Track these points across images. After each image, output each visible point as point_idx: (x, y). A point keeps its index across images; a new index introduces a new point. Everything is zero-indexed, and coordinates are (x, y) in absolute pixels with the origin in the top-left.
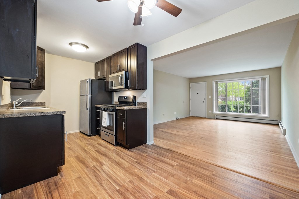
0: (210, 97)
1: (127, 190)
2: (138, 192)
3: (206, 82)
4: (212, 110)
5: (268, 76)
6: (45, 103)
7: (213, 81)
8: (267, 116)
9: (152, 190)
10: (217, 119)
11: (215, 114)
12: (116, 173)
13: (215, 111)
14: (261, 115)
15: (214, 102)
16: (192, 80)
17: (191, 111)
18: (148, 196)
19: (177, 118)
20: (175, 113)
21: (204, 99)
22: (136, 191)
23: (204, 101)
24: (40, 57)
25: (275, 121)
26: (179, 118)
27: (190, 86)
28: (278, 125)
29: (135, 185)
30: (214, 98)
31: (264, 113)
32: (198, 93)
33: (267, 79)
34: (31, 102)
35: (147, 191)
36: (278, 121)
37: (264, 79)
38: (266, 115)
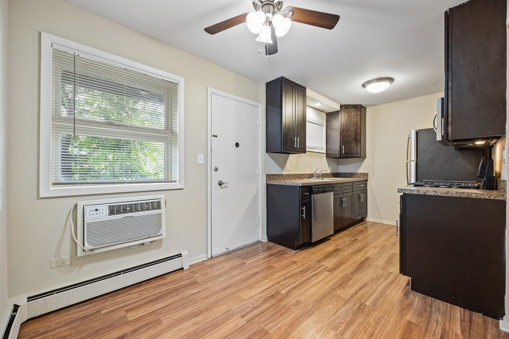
1: (280, 301)
2: (278, 312)
6: (367, 174)
9: (283, 329)
12: (315, 287)
18: (270, 322)
22: (278, 309)
24: (353, 116)
29: (292, 308)
34: (354, 173)
35: (280, 322)
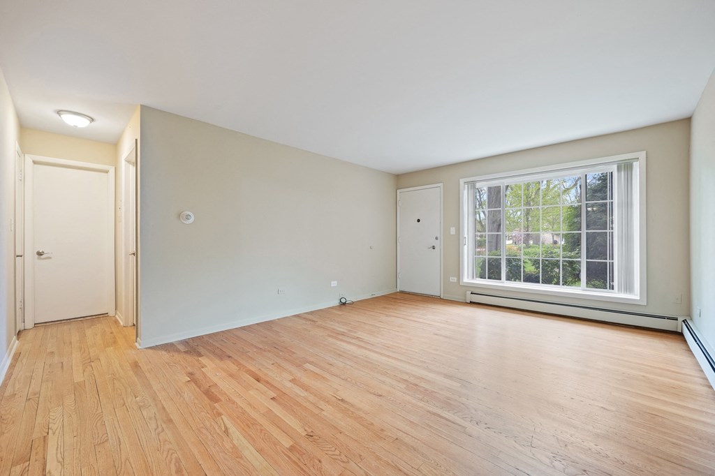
0: (453, 231)
3: (441, 185)
4: (459, 275)
5: (643, 155)
7: (462, 181)
8: (638, 298)
10: (472, 303)
11: (467, 286)
13: (468, 278)
14: (615, 294)
15: (466, 247)
16: (401, 180)
17: (399, 276)
19: (343, 301)
20: (334, 283)
21: (437, 238)
23: (436, 243)
25: (669, 318)
26: (350, 299)
27: (398, 199)
28: (680, 335)
30: (466, 236)
31: (628, 288)
32: (419, 221)
33: (636, 165)
36: (680, 319)
37: (627, 167)
38: (635, 295)
